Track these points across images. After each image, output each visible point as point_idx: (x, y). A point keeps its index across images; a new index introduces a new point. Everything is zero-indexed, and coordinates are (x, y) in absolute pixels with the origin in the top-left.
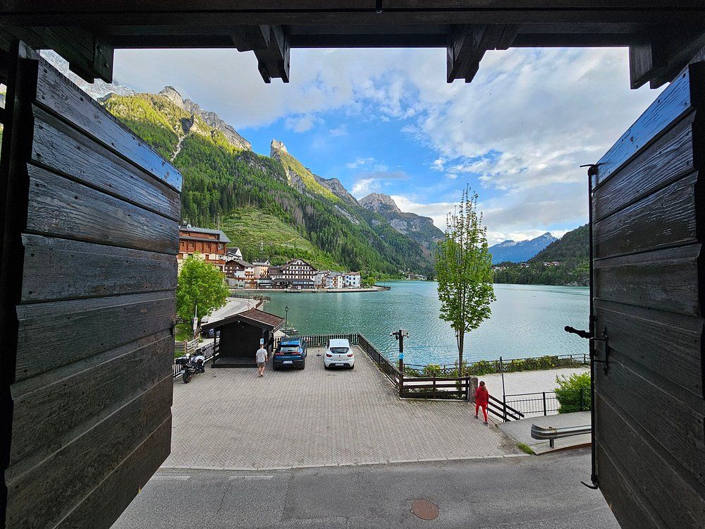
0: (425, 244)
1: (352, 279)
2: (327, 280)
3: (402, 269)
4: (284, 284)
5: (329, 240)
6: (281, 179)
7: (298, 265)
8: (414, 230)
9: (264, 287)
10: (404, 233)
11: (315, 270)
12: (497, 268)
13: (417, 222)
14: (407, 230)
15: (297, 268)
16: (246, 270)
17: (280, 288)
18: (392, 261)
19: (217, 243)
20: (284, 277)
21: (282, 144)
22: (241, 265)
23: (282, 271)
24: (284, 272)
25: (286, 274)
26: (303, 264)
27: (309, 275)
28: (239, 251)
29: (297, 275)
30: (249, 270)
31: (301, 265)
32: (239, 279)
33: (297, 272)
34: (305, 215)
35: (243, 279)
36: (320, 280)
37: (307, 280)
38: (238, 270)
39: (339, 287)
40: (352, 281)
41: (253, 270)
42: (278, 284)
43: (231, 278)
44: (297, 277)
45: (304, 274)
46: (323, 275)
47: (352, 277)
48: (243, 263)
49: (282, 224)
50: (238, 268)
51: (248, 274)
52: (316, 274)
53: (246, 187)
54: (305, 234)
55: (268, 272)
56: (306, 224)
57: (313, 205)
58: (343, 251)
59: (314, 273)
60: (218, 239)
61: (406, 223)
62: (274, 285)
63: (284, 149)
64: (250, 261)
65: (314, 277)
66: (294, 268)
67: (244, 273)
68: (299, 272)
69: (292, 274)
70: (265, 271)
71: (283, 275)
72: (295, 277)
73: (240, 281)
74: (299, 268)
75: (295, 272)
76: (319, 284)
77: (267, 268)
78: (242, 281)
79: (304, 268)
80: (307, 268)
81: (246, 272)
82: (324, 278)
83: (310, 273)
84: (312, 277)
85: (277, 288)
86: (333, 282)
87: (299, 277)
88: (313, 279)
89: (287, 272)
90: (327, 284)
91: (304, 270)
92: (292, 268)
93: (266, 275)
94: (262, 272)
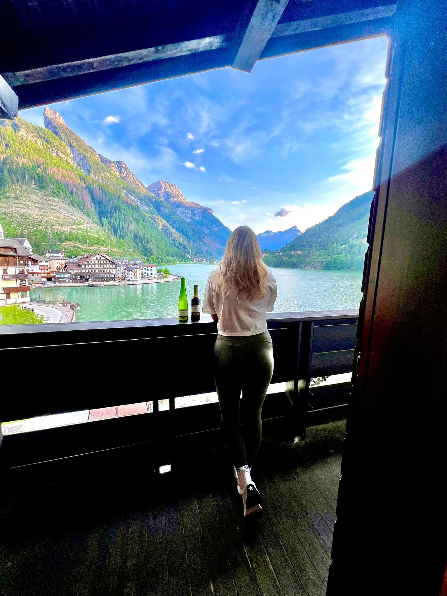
0: (207, 231)
1: (150, 270)
2: (127, 272)
3: (188, 253)
4: (84, 278)
5: (121, 226)
7: (97, 259)
8: (197, 218)
9: (64, 281)
10: (189, 220)
11: (115, 264)
13: (200, 211)
14: (192, 218)
15: (96, 262)
16: (40, 264)
17: (80, 282)
18: (180, 246)
19: (14, 257)
20: (83, 271)
21: (58, 115)
22: (33, 260)
23: (81, 265)
24: (83, 266)
25: (85, 268)
26: (102, 258)
27: (110, 268)
28: (26, 241)
29: (97, 268)
30: (44, 263)
31: (100, 259)
32: (33, 273)
33: (97, 266)
34: (93, 198)
35: (38, 274)
36: (120, 272)
37: (107, 274)
38: (31, 264)
39: (138, 279)
40: (150, 272)
41: (48, 264)
42: (78, 278)
44: (97, 271)
45: (104, 268)
46: (122, 268)
47: (150, 268)
48: (35, 256)
49: (67, 207)
50: (30, 262)
51: (42, 268)
52: (116, 268)
54: (96, 219)
55: (66, 266)
56: (96, 209)
58: (135, 237)
59: (114, 266)
60: (16, 251)
61: (190, 212)
62: (74, 279)
63: (61, 120)
64: (43, 254)
65: (114, 270)
66: (93, 262)
67: (38, 267)
68: (99, 266)
69: (91, 268)
70: (62, 265)
71: (83, 269)
72: (95, 271)
73: (35, 275)
74: (98, 262)
75: (95, 266)
76: (120, 276)
77: (63, 262)
78: (38, 275)
79: (103, 262)
80: (106, 262)
81: (40, 266)
82: (123, 271)
83: (109, 266)
84: (113, 271)
85: (78, 282)
86: (133, 274)
87: (99, 271)
88: (114, 272)
89: (87, 266)
90: (127, 276)
91: (104, 264)
92: (91, 262)
93: (63, 268)
94: (59, 265)
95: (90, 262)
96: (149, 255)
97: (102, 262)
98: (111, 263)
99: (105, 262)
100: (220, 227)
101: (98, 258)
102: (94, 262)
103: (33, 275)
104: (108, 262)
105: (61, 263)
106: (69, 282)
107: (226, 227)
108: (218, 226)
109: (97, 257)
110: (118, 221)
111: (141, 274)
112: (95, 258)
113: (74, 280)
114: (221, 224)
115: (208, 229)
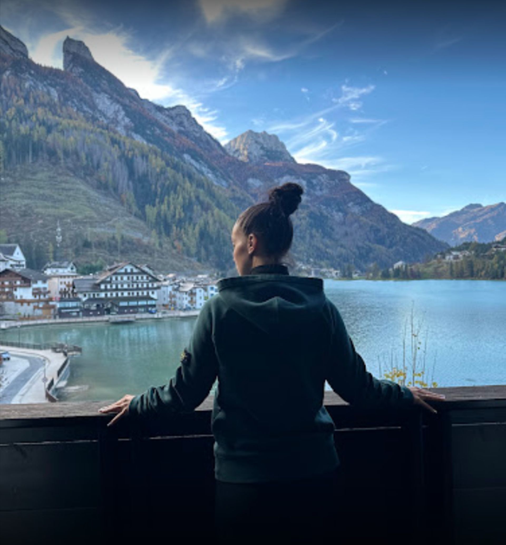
0: (338, 216)
2: (178, 294)
4: (103, 308)
5: (177, 216)
6: (85, 108)
7: (126, 273)
8: (318, 193)
9: (68, 315)
11: (157, 280)
12: (454, 253)
13: (323, 178)
15: (125, 278)
16: (35, 286)
17: (96, 315)
20: (103, 295)
22: (23, 278)
23: (99, 285)
24: (103, 287)
25: (106, 290)
26: (135, 271)
27: (148, 288)
28: (18, 250)
29: (126, 290)
30: (40, 285)
31: (132, 273)
32: (22, 302)
33: (125, 286)
34: (132, 173)
35: (29, 302)
36: (165, 296)
37: (143, 298)
38: (20, 286)
39: (198, 307)
41: (46, 285)
42: (93, 308)
43: (7, 300)
44: (126, 294)
45: (137, 289)
48: (28, 273)
49: (93, 193)
50: (18, 283)
51: (37, 292)
52: (158, 288)
53: (24, 128)
54: (135, 209)
55: (74, 287)
56: (135, 192)
57: (144, 156)
58: (202, 235)
59: (155, 285)
62: (85, 310)
64: (41, 269)
65: (156, 292)
66: (119, 278)
67: (30, 290)
68: (129, 286)
69: (117, 289)
70: (68, 286)
71: (102, 291)
72: (122, 294)
73: (25, 305)
74: (128, 278)
75: (122, 286)
76: (166, 303)
77: (71, 280)
78: (29, 305)
79: (137, 278)
80: (142, 278)
81: (34, 289)
82: (173, 293)
83: (148, 285)
84: (153, 293)
85: (91, 315)
86: (189, 299)
87: (129, 294)
88: (155, 296)
89: (109, 287)
90: (178, 302)
91: (138, 281)
92: (116, 279)
93: (70, 292)
94: (63, 286)
95: (114, 278)
96: (228, 266)
97: (135, 278)
98: (150, 278)
99: (140, 278)
100: (365, 206)
101: (129, 271)
102: (122, 279)
103: (22, 305)
104: (145, 277)
105: (67, 283)
106: (78, 316)
107: (379, 206)
108: (360, 204)
109: (126, 270)
110: (172, 208)
111: (203, 298)
112: (123, 271)
113: (86, 312)
114: (368, 200)
115: (339, 210)
